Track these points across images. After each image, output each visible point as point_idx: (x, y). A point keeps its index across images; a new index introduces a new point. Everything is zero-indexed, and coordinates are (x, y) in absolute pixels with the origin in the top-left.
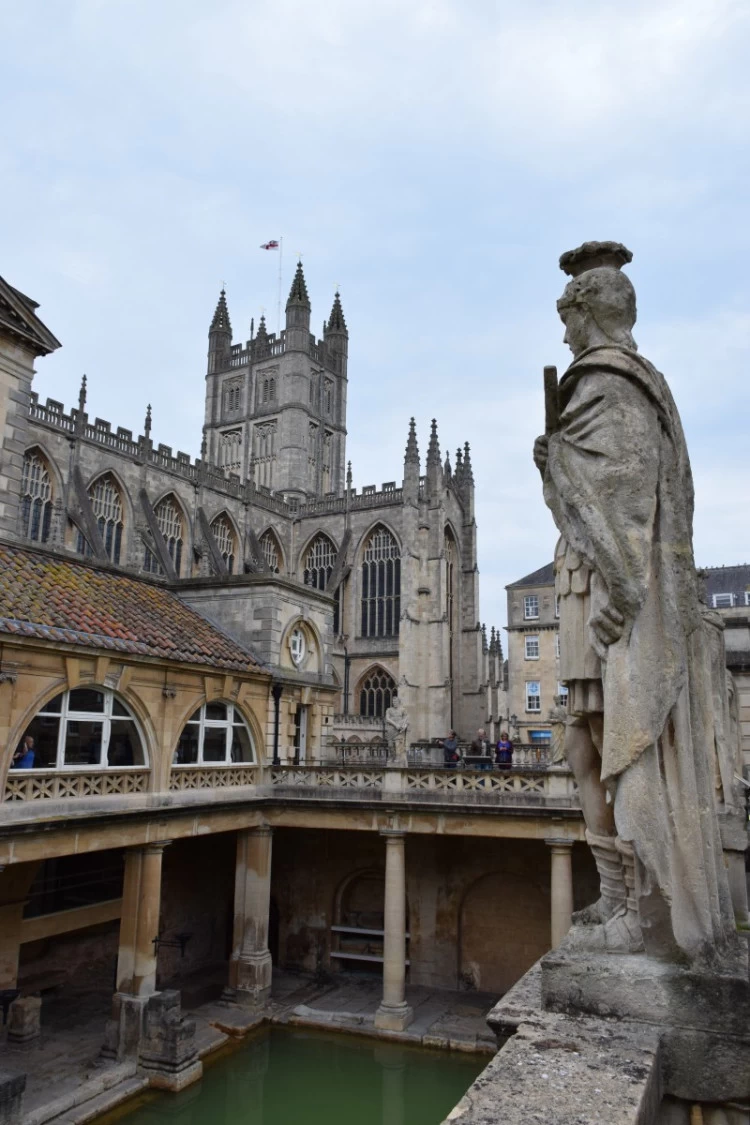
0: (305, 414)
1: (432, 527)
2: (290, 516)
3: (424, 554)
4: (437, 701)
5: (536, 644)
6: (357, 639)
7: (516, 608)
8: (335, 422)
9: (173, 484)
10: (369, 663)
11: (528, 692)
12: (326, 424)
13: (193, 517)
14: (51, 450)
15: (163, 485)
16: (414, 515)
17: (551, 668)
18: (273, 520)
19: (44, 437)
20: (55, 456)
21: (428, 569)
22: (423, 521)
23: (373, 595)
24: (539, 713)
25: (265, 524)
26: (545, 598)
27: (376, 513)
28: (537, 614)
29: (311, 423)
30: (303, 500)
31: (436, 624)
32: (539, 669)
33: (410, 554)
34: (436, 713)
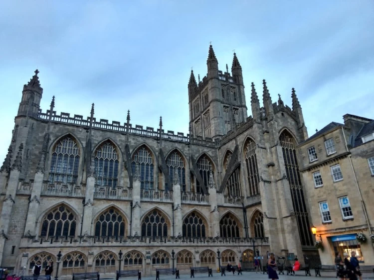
0: (219, 103)
1: (270, 131)
2: (216, 147)
3: (267, 145)
4: (288, 226)
5: (320, 176)
6: (248, 198)
7: (304, 157)
8: (239, 104)
9: (145, 141)
10: (254, 209)
11: (322, 209)
12: (234, 106)
13: (157, 153)
14: (76, 134)
15: (139, 141)
16: (258, 127)
17: (331, 190)
18: (205, 150)
19: (73, 130)
20: (79, 137)
21: (271, 153)
22: (265, 129)
23: (252, 173)
24: (331, 223)
25: (201, 152)
26: (319, 146)
27: (246, 133)
28: (316, 158)
29: (224, 106)
30: (221, 138)
31: (280, 181)
32: (325, 193)
33: (259, 147)
34: (289, 233)
